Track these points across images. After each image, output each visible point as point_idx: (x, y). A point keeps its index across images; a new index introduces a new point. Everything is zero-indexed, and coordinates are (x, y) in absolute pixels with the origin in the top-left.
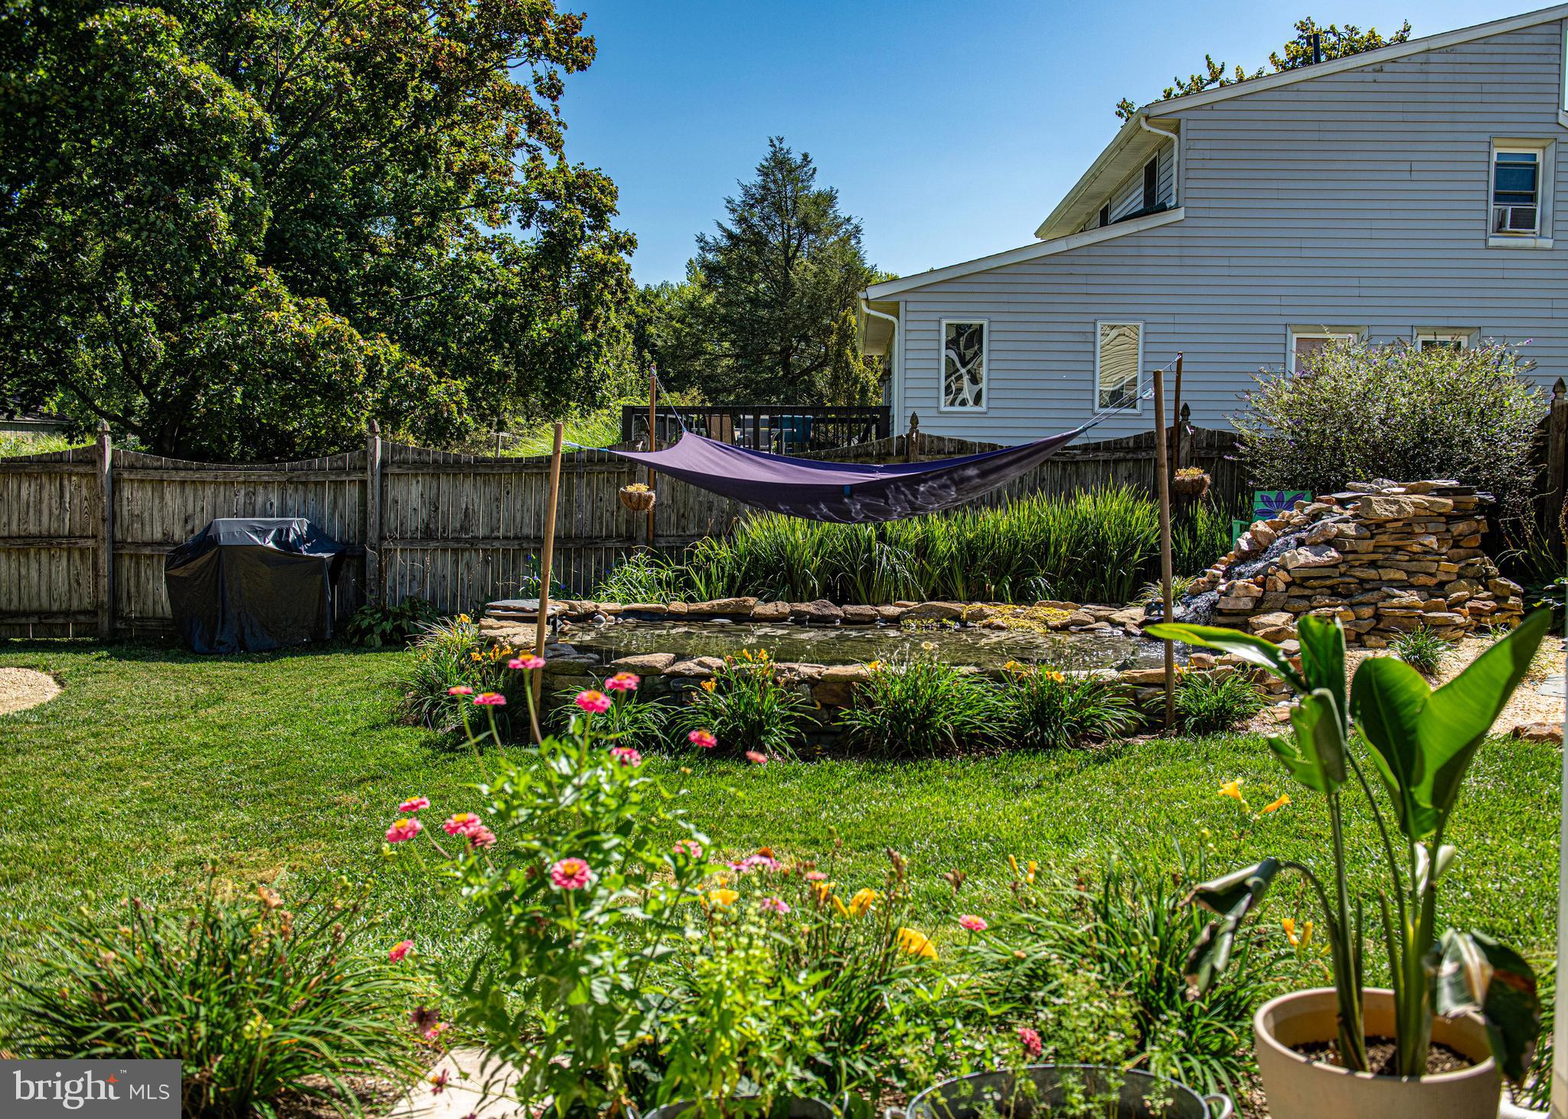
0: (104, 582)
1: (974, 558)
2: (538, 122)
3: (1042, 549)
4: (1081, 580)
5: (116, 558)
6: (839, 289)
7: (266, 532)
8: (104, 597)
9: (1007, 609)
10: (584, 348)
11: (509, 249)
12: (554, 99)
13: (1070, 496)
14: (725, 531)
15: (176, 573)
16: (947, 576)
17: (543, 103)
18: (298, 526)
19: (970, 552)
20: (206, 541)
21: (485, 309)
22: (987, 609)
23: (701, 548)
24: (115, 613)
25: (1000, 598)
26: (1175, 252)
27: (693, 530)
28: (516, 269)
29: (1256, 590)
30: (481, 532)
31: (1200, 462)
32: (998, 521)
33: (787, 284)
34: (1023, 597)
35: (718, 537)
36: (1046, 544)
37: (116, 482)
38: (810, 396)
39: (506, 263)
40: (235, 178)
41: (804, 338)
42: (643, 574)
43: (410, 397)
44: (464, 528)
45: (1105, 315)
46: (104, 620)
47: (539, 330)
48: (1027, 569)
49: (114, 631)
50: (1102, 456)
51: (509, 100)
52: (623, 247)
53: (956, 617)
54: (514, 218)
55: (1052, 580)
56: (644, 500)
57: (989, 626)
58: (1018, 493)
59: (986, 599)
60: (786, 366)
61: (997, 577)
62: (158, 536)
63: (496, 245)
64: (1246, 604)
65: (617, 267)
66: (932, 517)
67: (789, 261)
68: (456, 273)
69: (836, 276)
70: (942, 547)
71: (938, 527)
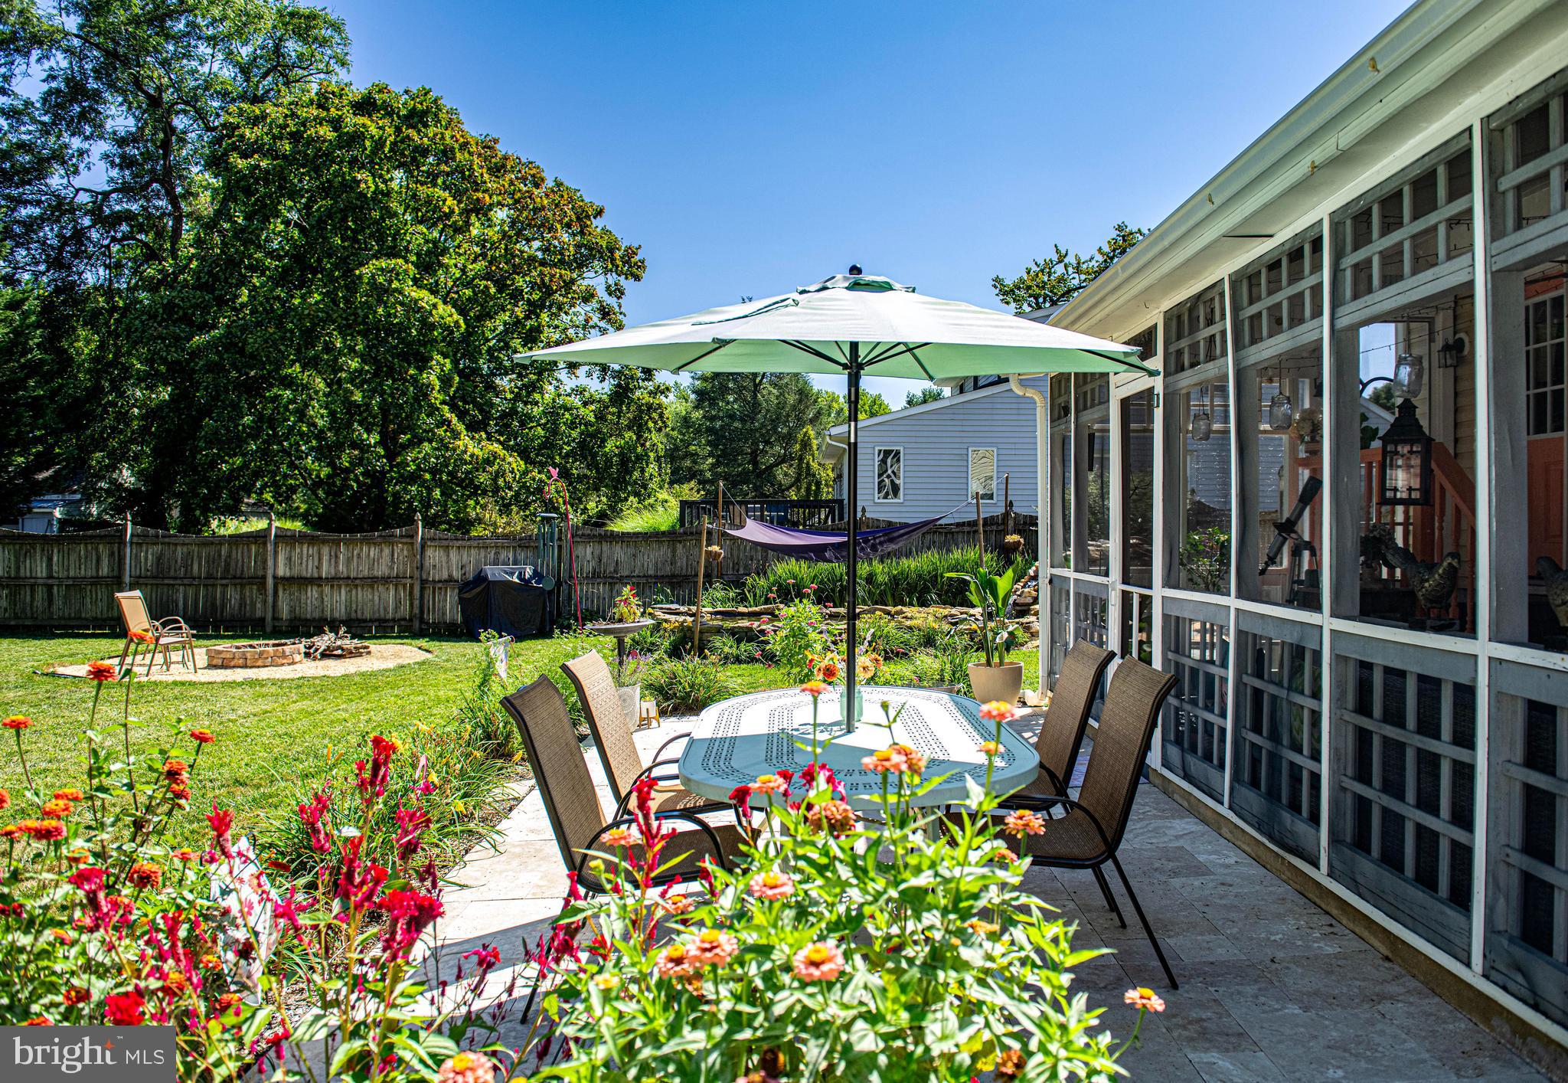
0: (417, 603)
1: (897, 585)
2: (608, 314)
3: (934, 578)
4: (955, 596)
5: (422, 589)
6: (794, 408)
7: (512, 574)
8: (416, 611)
9: (915, 609)
10: (639, 458)
11: (587, 394)
12: (619, 298)
13: (949, 551)
14: (762, 572)
15: (466, 596)
16: (882, 594)
17: (612, 301)
18: (529, 571)
19: (895, 581)
20: (480, 578)
21: (575, 434)
22: (905, 609)
23: (749, 581)
24: (422, 620)
25: (911, 604)
26: (1014, 406)
27: (741, 571)
28: (593, 407)
29: (1034, 593)
30: (626, 573)
31: (1019, 532)
32: (910, 564)
33: (756, 405)
34: (923, 603)
35: (758, 574)
36: (936, 576)
37: (423, 547)
38: (773, 485)
39: (585, 404)
40: (439, 357)
41: (767, 442)
42: (719, 594)
43: (533, 494)
44: (616, 571)
45: (975, 444)
46: (416, 624)
47: (610, 445)
48: (926, 590)
49: (421, 629)
50: (966, 529)
51: (588, 296)
52: (662, 393)
53: (888, 613)
54: (595, 376)
55: (939, 596)
56: (717, 555)
57: (906, 617)
58: (919, 551)
59: (904, 605)
60: (755, 463)
61: (910, 594)
62: (445, 576)
63: (579, 391)
64: (1029, 600)
65: (660, 406)
66: (875, 563)
67: (756, 386)
68: (554, 413)
69: (792, 399)
70: (880, 579)
71: (878, 567)
